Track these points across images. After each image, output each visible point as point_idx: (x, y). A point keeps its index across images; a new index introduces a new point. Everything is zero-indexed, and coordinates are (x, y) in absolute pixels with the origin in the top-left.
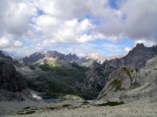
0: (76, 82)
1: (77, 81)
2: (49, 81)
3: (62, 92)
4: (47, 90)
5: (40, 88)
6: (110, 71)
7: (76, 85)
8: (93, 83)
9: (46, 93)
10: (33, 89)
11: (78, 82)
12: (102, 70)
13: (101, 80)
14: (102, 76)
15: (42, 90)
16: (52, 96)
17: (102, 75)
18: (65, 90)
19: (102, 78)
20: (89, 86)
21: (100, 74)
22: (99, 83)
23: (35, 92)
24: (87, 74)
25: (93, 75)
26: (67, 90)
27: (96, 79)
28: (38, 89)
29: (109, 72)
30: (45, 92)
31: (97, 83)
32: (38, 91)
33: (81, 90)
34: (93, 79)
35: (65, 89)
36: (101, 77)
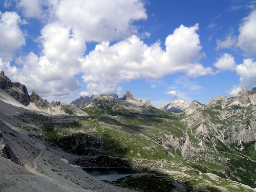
0: (167, 136)
1: (169, 134)
2: (105, 129)
3: (139, 154)
4: (99, 150)
5: (80, 146)
6: (235, 114)
7: (167, 142)
8: (207, 138)
9: (95, 157)
10: (61, 147)
11: (172, 136)
12: (218, 113)
13: (221, 131)
14: (222, 125)
15: (86, 148)
16: (112, 166)
17: (220, 122)
18: (148, 148)
19: (222, 127)
20: (201, 144)
21: (216, 119)
22: (219, 137)
23: (65, 154)
24: (186, 123)
25: (203, 121)
26: (152, 148)
27: (211, 129)
28: (74, 148)
29: (235, 116)
30: (94, 154)
31: (215, 138)
32: (73, 152)
33: (183, 154)
34: (206, 129)
35: (148, 146)
36: (219, 125)
